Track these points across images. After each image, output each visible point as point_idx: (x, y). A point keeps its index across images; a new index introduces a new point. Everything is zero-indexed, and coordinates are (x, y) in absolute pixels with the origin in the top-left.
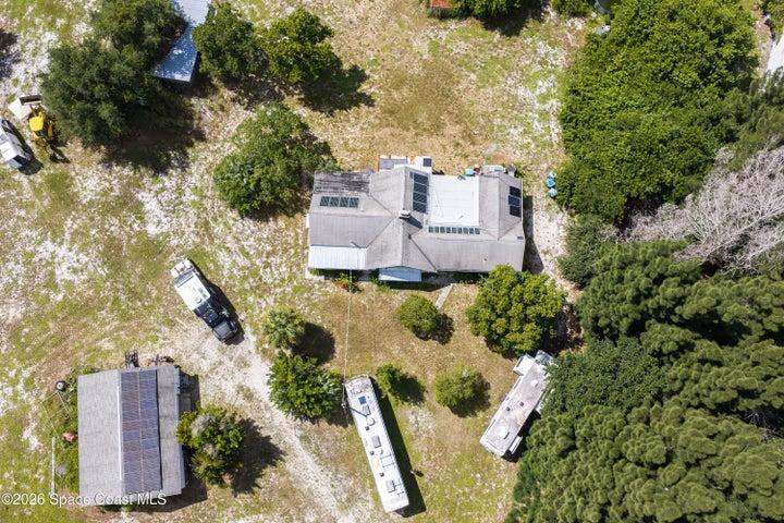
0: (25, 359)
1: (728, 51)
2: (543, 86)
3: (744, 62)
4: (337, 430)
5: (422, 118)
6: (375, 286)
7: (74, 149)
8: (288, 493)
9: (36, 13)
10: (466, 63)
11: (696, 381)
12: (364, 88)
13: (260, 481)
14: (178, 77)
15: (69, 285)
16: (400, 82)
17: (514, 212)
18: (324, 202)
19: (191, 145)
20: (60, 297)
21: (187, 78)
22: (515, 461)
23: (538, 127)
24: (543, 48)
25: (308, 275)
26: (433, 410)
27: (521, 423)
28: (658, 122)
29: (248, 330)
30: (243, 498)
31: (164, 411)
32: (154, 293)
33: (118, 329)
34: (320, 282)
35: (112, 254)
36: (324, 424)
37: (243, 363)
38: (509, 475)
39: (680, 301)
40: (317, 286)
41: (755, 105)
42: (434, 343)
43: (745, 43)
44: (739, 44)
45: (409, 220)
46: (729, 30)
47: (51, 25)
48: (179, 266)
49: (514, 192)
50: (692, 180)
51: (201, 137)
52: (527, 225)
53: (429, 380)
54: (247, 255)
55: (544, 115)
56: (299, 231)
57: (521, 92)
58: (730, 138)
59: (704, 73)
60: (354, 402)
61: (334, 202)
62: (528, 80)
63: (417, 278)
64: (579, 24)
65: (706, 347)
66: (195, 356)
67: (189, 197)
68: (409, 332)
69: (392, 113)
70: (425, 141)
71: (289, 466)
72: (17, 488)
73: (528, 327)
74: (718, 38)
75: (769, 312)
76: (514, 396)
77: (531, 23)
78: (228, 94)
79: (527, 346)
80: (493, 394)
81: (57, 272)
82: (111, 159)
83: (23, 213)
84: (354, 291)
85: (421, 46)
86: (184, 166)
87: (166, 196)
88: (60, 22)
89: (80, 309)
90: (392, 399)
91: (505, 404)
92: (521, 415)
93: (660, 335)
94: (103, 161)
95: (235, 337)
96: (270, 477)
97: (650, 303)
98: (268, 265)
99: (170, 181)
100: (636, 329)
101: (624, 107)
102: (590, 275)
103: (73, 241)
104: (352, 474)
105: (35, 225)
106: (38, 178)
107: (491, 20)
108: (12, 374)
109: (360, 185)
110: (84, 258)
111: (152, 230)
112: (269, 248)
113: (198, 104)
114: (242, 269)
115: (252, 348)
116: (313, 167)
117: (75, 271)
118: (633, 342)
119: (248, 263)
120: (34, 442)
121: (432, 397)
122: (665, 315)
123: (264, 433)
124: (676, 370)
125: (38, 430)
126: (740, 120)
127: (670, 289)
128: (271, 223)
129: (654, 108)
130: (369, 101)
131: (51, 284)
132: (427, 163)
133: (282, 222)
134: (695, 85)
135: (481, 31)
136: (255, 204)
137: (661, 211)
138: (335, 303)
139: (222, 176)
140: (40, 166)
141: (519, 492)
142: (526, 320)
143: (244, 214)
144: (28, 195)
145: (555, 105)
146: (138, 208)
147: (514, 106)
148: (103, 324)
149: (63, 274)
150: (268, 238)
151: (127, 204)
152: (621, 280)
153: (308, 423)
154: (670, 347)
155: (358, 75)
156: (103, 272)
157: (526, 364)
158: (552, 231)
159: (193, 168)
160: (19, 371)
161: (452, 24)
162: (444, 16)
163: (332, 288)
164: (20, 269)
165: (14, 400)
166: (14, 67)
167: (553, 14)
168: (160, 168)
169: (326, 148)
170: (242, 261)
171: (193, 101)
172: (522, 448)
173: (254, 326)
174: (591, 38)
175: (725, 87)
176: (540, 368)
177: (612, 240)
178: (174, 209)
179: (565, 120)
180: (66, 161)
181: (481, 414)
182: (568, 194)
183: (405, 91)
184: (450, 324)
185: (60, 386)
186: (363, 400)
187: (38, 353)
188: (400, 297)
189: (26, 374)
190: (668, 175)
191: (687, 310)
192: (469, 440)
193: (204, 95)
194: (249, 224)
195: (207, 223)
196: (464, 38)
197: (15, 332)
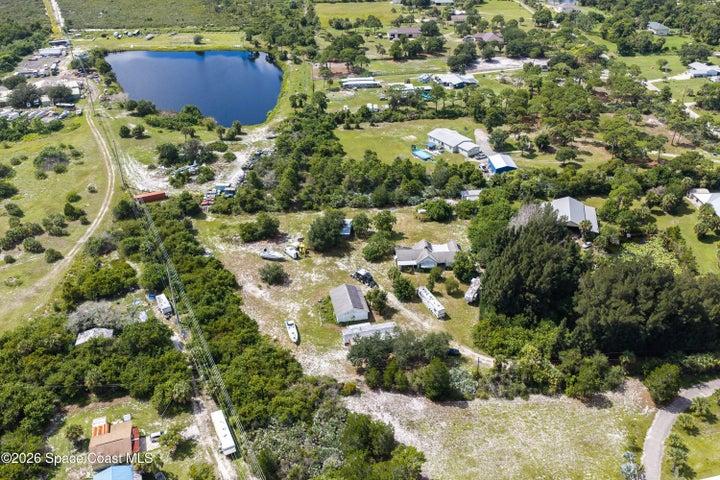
0: (305, 298)
2: (461, 233)
6: (419, 273)
7: (312, 254)
8: (403, 319)
9: (293, 229)
10: (435, 230)
12: (404, 236)
13: (393, 317)
14: (346, 234)
15: (317, 282)
16: (415, 234)
19: (351, 251)
20: (314, 284)
21: (349, 234)
23: (461, 239)
24: (458, 226)
26: (447, 299)
30: (388, 320)
35: (330, 275)
36: (411, 303)
47: (299, 231)
51: (354, 249)
53: (444, 292)
55: (463, 238)
57: (454, 234)
62: (456, 232)
64: (468, 221)
67: (352, 261)
69: (414, 240)
71: (402, 313)
72: (308, 325)
77: (453, 221)
78: (360, 240)
81: (312, 279)
82: (325, 256)
83: (298, 268)
85: (420, 227)
86: (349, 255)
87: (345, 262)
88: (302, 230)
89: (322, 286)
92: (476, 289)
94: (322, 256)
96: (396, 316)
99: (346, 259)
103: (316, 273)
104: (424, 313)
105: (302, 270)
106: (301, 261)
107: (440, 221)
108: (301, 301)
110: (320, 276)
111: (341, 269)
112: (382, 269)
113: (351, 243)
117: (318, 279)
120: (312, 315)
121: (446, 296)
123: (391, 307)
125: (313, 312)
128: (382, 263)
130: (407, 238)
131: (310, 282)
133: (385, 262)
135: (438, 223)
140: (301, 258)
143: (372, 263)
144: (298, 265)
145: (466, 236)
146: (336, 265)
147: (453, 236)
149: (314, 279)
150: (381, 266)
151: (332, 264)
153: (406, 303)
155: (402, 234)
156: (327, 278)
159: (353, 256)
160: (304, 300)
161: (428, 223)
162: (425, 221)
164: (299, 279)
165: (303, 306)
166: (288, 240)
167: (459, 220)
168: (341, 257)
170: (374, 272)
171: (349, 241)
172: (478, 297)
173: (381, 285)
174: (472, 223)
178: (348, 264)
179: (470, 239)
180: (310, 257)
181: (462, 296)
183: (417, 235)
187: (309, 296)
188: (428, 275)
189: (306, 301)
193: (353, 240)
194: (374, 265)
195: (360, 266)
196: (432, 225)
197: (300, 292)
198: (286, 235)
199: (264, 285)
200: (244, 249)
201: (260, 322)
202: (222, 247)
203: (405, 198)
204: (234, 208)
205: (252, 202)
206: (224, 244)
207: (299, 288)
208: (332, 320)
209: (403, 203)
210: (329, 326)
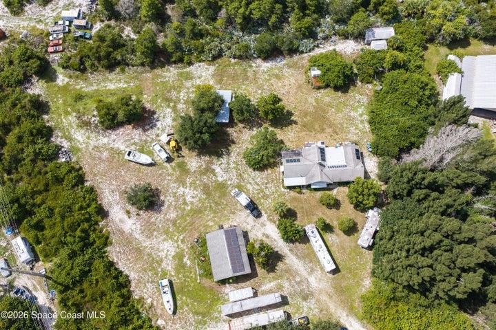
0: (180, 232)
1: (427, 93)
2: (360, 110)
3: (434, 95)
4: (303, 246)
5: (316, 127)
6: (309, 191)
7: (185, 151)
8: (288, 271)
9: (162, 102)
10: (330, 105)
11: (432, 207)
12: (293, 118)
13: (276, 267)
14: (224, 121)
15: (192, 203)
16: (306, 115)
17: (358, 158)
18: (288, 161)
19: (230, 146)
20: (189, 208)
21: (227, 121)
22: (371, 250)
23: (360, 126)
24: (358, 97)
25: (283, 189)
26: (337, 235)
27: (372, 234)
28: (405, 121)
29: (263, 212)
30: (272, 275)
31: (240, 243)
32: (225, 203)
33: (214, 217)
34: (288, 192)
35: (206, 190)
36: (297, 244)
37: (263, 225)
38: (369, 255)
39: (423, 179)
40: (287, 194)
41: (440, 111)
42: (334, 210)
43: (433, 89)
44: (431, 90)
45: (320, 164)
46: (427, 85)
47: (169, 106)
48: (234, 191)
49: (357, 151)
50: (421, 140)
51: (234, 142)
52: (363, 163)
53: (335, 224)
54: (258, 185)
55: (362, 122)
56: (276, 173)
57: (352, 114)
58: (433, 124)
59: (420, 101)
60: (309, 233)
61: (291, 161)
62: (354, 109)
63: (325, 186)
64: (370, 86)
65: (435, 194)
66: (245, 224)
67: (232, 165)
68: (324, 207)
69: (305, 126)
70: (319, 136)
71: (287, 261)
72: (185, 280)
73: (370, 198)
74: (423, 88)
75: (453, 180)
76: (368, 225)
77: (352, 88)
78: (241, 125)
79: (371, 204)
80: (359, 226)
81: (187, 199)
82: (200, 154)
83: (170, 178)
84: (301, 194)
85: (311, 100)
86: (229, 154)
87: (223, 166)
88: (172, 104)
89: (198, 212)
90: (322, 232)
91: (365, 228)
92: (372, 231)
93: (418, 193)
94: (197, 155)
95: (259, 215)
96: (280, 266)
97: (413, 182)
98: (267, 188)
99: (224, 160)
100: (409, 193)
101: (392, 116)
102: (389, 178)
103: (191, 186)
104: (311, 262)
105: (175, 182)
106: (173, 164)
107: (337, 88)
108: (176, 238)
109: (299, 154)
110: (196, 193)
111: (220, 179)
112: (266, 181)
113: (230, 130)
115: (266, 219)
116: (280, 149)
117: (193, 197)
118: (409, 198)
119: (259, 188)
120: (189, 263)
121: (337, 230)
122: (419, 186)
123: (276, 250)
124: (426, 204)
125: (189, 258)
126: (436, 117)
127: (420, 175)
128: (266, 172)
129: (403, 116)
130: (296, 123)
131: (185, 203)
132: (323, 143)
133: (269, 171)
134: (417, 106)
135: (333, 92)
136: (261, 165)
137: (412, 151)
138: (295, 199)
139: (247, 156)
140: (173, 160)
141: (375, 261)
142: (369, 195)
143: (254, 170)
144: (170, 171)
145: (366, 117)
146: (213, 171)
147: (351, 120)
148: (208, 216)
149: (189, 199)
150: (265, 177)
151: (208, 170)
152: (402, 176)
153: (291, 244)
154: (422, 196)
155: (290, 114)
156: (204, 197)
157: (370, 213)
158: (372, 164)
159: (232, 154)
160: (178, 237)
161: (322, 91)
162: (319, 88)
163: (293, 194)
164: (172, 199)
165: (178, 247)
166: (157, 123)
167: (360, 83)
168: (219, 155)
169: (282, 142)
170: (257, 187)
171: (228, 129)
172: (374, 244)
173: (265, 210)
174: (376, 92)
175: (428, 105)
176: (376, 214)
177: (395, 164)
178: (227, 170)
179: (370, 123)
180: (183, 157)
181: (356, 235)
182: (376, 150)
183: (308, 118)
184: (339, 202)
185: (196, 240)
186: (313, 232)
187: (184, 230)
188: (319, 194)
189: (181, 238)
190: (412, 139)
191: (426, 182)
192: (353, 245)
193: (233, 127)
194: (257, 173)
195: (241, 174)
196: (327, 96)
197: (174, 222)
198: (154, 113)
199: (133, 210)
200: (105, 140)
201: (133, 276)
202: (79, 136)
203: (296, 45)
204: (88, 64)
205: (108, 55)
206: (82, 131)
207: (173, 215)
208: (208, 274)
209: (293, 51)
210: (207, 282)
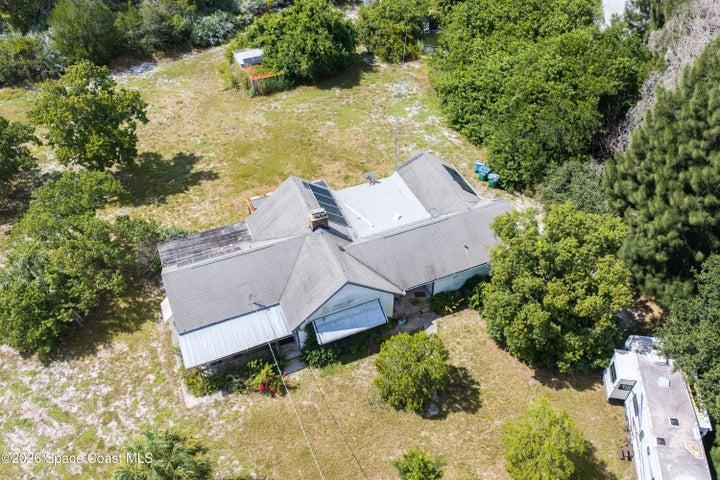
2: (412, 110)
6: (317, 372)
10: (315, 117)
12: (198, 167)
16: (244, 150)
23: (431, 139)
24: (392, 87)
25: (192, 401)
34: (217, 403)
40: (214, 412)
42: (458, 417)
49: (451, 171)
54: (66, 416)
55: (430, 129)
56: (154, 344)
62: (393, 111)
64: (415, 65)
68: (409, 417)
69: (246, 176)
77: (367, 75)
80: (605, 455)
84: (284, 394)
85: (255, 119)
109: (234, 236)
112: (106, 390)
114: (61, 443)
119: (70, 429)
128: (103, 353)
130: (211, 176)
133: (120, 343)
138: (258, 424)
145: (436, 119)
147: (393, 132)
150: (101, 376)
155: (187, 160)
157: (627, 364)
161: (282, 96)
162: (270, 91)
167: (384, 66)
170: (56, 431)
176: (653, 357)
183: (254, 154)
184: (466, 376)
194: (62, 369)
203: (180, 22)
209: (176, 43)
